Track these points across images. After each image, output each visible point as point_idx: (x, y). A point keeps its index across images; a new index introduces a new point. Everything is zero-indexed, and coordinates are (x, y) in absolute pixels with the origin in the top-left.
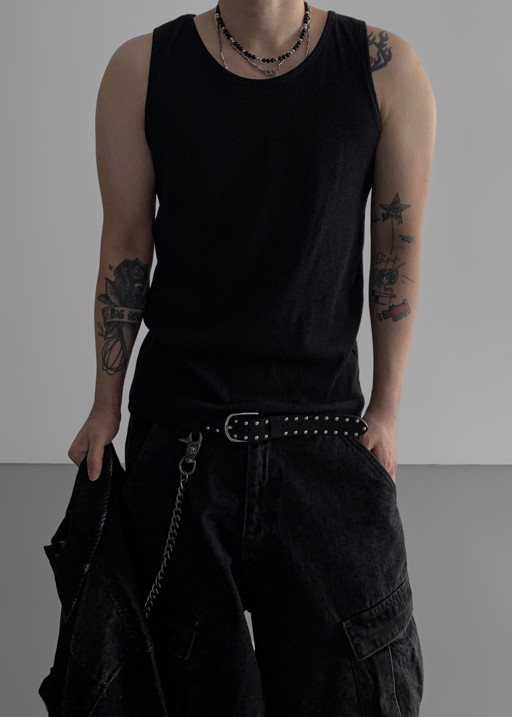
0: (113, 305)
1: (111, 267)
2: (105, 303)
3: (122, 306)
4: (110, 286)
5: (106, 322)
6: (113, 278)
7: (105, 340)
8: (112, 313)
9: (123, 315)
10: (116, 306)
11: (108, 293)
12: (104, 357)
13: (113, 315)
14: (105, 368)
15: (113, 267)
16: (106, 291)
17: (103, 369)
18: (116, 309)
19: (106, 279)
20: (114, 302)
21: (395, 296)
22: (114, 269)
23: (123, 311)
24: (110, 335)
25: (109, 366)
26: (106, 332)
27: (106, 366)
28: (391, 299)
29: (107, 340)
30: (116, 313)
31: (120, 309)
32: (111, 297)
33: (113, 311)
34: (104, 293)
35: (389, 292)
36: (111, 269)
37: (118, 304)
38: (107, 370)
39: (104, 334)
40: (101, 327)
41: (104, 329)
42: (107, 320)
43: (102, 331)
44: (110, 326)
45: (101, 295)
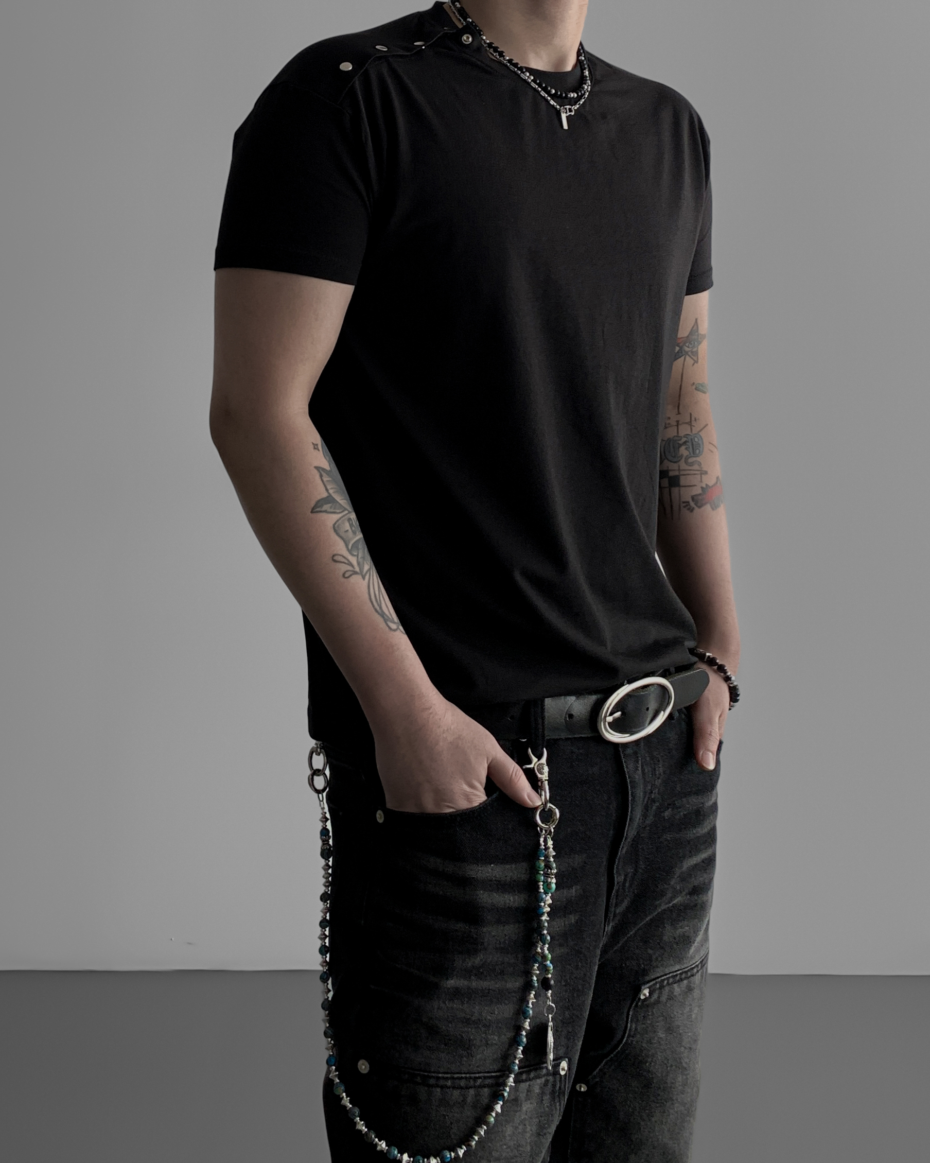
0: (347, 513)
2: (334, 513)
4: (331, 480)
5: (350, 548)
6: (327, 465)
7: (364, 578)
8: (351, 527)
11: (331, 491)
14: (392, 625)
15: (317, 445)
16: (327, 490)
17: (390, 629)
18: (351, 516)
19: (317, 468)
20: (347, 508)
21: (706, 473)
22: (320, 447)
24: (367, 567)
26: (359, 564)
27: (394, 622)
28: (701, 477)
29: (367, 577)
30: (354, 523)
32: (338, 500)
33: (350, 521)
34: (325, 495)
35: (696, 467)
36: (318, 450)
38: (397, 627)
39: (357, 569)
40: (346, 562)
41: (354, 560)
42: (349, 542)
43: (351, 564)
44: (358, 549)
45: (319, 501)
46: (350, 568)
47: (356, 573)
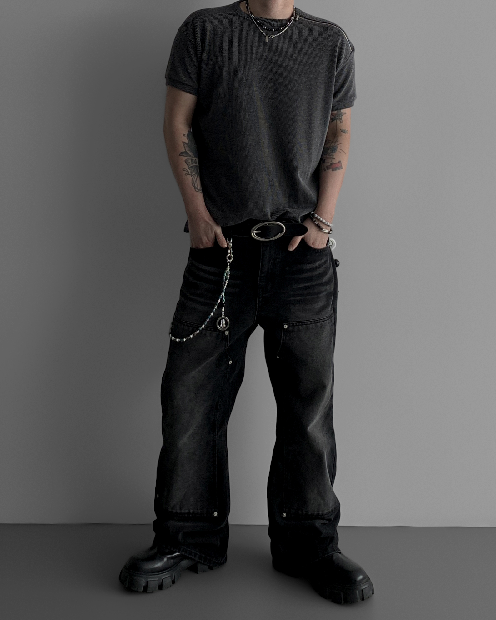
0: (191, 157)
1: (184, 135)
2: (186, 157)
3: (195, 157)
4: (187, 146)
5: (189, 167)
6: (187, 141)
7: (191, 176)
8: (192, 161)
9: (196, 162)
10: (193, 157)
11: (187, 150)
12: (194, 185)
13: (192, 162)
14: (197, 190)
15: (185, 135)
16: (185, 149)
17: (196, 191)
18: (193, 159)
19: (183, 142)
20: (192, 155)
21: (334, 159)
22: (186, 135)
23: (196, 160)
24: (194, 173)
25: (199, 189)
26: (191, 172)
27: (198, 190)
29: (193, 176)
30: (193, 161)
31: (195, 158)
32: (189, 152)
33: (192, 160)
34: (184, 151)
35: (331, 156)
36: (185, 136)
37: (193, 156)
38: (199, 191)
39: (190, 174)
40: (186, 170)
41: (189, 171)
42: (189, 166)
43: (188, 172)
44: (192, 168)
45: (181, 152)
46: (187, 173)
47: (190, 175)
